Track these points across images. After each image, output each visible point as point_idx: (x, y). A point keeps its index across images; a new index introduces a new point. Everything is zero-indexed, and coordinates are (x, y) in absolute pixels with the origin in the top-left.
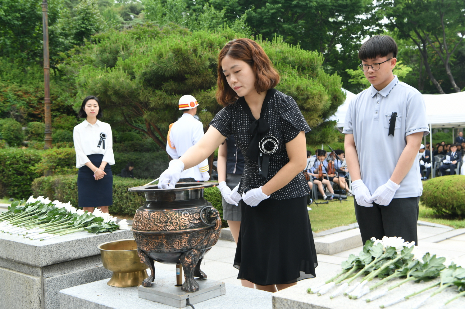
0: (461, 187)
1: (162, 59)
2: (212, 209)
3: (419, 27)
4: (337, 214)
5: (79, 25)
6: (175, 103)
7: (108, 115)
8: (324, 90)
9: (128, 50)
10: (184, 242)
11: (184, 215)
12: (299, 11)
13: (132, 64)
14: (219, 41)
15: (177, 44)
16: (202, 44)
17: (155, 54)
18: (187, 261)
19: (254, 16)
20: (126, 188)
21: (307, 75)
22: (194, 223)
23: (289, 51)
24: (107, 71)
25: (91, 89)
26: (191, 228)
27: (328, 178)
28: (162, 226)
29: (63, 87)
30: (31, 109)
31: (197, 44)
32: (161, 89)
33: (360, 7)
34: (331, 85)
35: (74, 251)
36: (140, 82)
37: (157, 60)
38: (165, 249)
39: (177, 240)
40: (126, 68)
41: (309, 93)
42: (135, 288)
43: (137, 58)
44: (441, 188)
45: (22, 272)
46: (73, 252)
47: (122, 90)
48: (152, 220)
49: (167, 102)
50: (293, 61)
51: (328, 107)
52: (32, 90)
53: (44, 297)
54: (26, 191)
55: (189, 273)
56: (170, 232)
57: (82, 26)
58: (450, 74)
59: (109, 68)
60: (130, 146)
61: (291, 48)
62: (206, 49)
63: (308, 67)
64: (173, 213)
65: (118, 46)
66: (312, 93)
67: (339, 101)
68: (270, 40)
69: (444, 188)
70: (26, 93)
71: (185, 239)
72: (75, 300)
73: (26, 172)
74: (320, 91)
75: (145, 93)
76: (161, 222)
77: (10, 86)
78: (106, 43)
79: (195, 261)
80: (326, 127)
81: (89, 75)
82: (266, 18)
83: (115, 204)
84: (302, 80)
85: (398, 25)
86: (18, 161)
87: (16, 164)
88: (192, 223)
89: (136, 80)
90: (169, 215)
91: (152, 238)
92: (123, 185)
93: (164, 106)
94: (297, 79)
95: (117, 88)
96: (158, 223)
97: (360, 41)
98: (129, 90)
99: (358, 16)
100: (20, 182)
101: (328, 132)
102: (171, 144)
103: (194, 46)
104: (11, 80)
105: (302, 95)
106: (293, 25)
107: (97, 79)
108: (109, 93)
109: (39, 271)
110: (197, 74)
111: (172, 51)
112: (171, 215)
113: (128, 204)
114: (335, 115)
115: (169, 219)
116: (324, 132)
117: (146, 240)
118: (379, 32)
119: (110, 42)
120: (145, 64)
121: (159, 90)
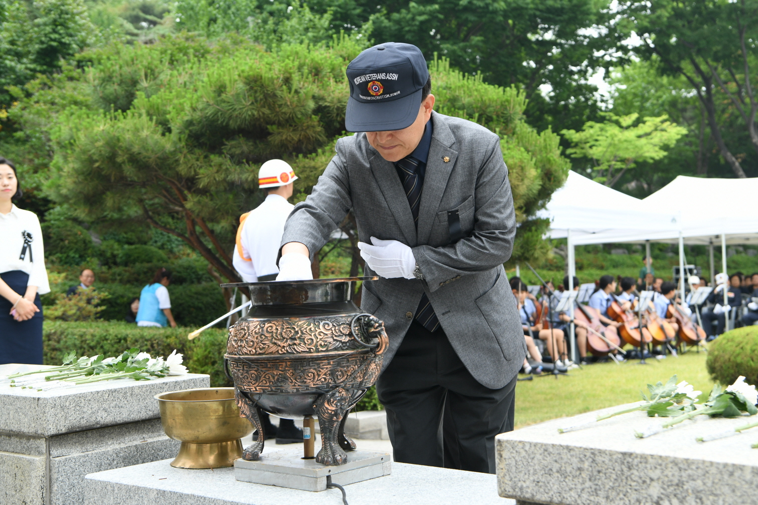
1: (223, 96)
2: (371, 318)
3: (699, 52)
4: (551, 399)
5: (46, 35)
6: (247, 180)
7: (114, 202)
8: (528, 158)
9: (155, 78)
10: (324, 373)
11: (324, 326)
12: (472, 18)
13: (164, 105)
14: (331, 64)
15: (253, 67)
16: (300, 68)
17: (211, 86)
18: (327, 409)
19: (385, 27)
20: (149, 343)
22: (341, 341)
23: (463, 86)
24: (115, 118)
25: (84, 152)
26: (336, 349)
27: (531, 333)
28: (285, 345)
31: (290, 68)
32: (220, 153)
33: (587, 13)
34: (541, 151)
35: (105, 410)
36: (180, 139)
37: (215, 98)
38: (290, 387)
39: (312, 370)
40: (151, 112)
43: (174, 93)
44: (748, 347)
46: (103, 412)
47: (145, 154)
48: (267, 335)
49: (233, 177)
50: (470, 105)
51: (535, 192)
53: (51, 493)
55: (330, 431)
56: (299, 355)
57: (53, 36)
60: (145, 273)
61: (465, 82)
62: (307, 78)
63: (498, 116)
64: (304, 324)
65: (135, 71)
67: (555, 181)
69: (754, 348)
71: (326, 368)
74: (521, 161)
75: (189, 160)
76: (284, 338)
79: (341, 408)
80: (530, 230)
81: (81, 124)
82: (409, 31)
85: (658, 48)
88: (337, 341)
89: (172, 135)
90: (298, 326)
91: (266, 367)
93: (225, 184)
95: (136, 149)
96: (279, 340)
97: (586, 79)
98: (159, 155)
99: (582, 32)
102: (244, 252)
103: (286, 71)
106: (462, 44)
107: (95, 131)
108: (119, 160)
109: (42, 444)
110: (291, 125)
111: (244, 80)
112: (301, 327)
114: (546, 209)
115: (297, 333)
116: (528, 238)
117: (256, 371)
118: (622, 62)
119: (121, 62)
120: (189, 105)
121: (217, 155)
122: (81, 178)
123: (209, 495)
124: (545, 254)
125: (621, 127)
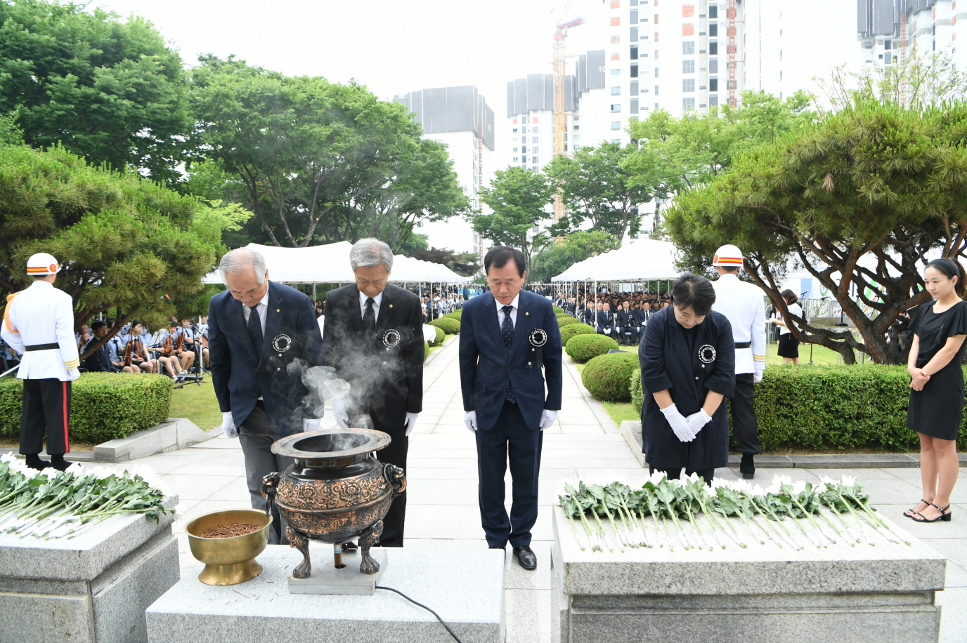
18: (373, 535)
19: (28, 115)
26: (381, 495)
28: (351, 500)
46: (123, 547)
48: (335, 494)
56: (360, 506)
58: (285, 222)
62: (41, 179)
64: (360, 481)
72: (187, 618)
76: (349, 495)
82: (48, 121)
91: (336, 517)
94: (175, 231)
96: (345, 496)
99: (172, 137)
102: (11, 325)
103: (23, 173)
105: (183, 253)
106: (92, 136)
112: (358, 484)
118: (200, 160)
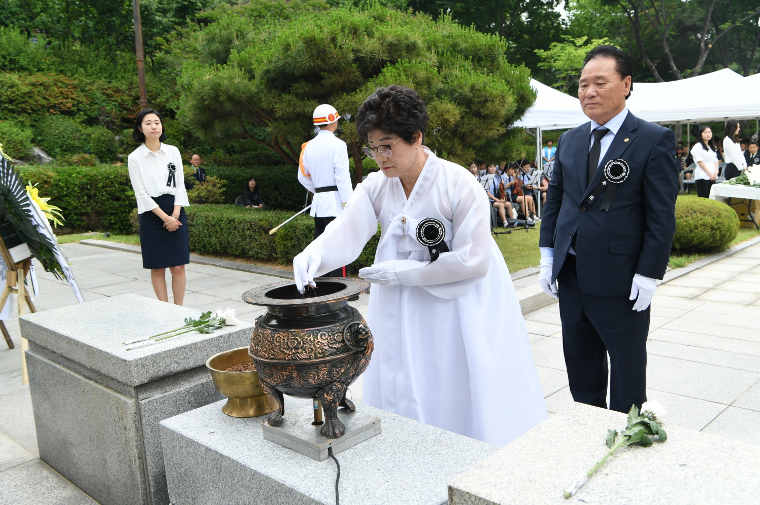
0: (682, 214)
1: (289, 53)
2: (360, 326)
7: (221, 126)
8: (508, 89)
9: (244, 38)
10: (323, 373)
11: (321, 337)
13: (250, 58)
14: (366, 24)
15: (309, 31)
16: (343, 29)
17: (281, 45)
18: (327, 398)
21: (485, 69)
22: (335, 348)
23: (461, 36)
24: (217, 69)
25: (198, 94)
26: (331, 355)
28: (291, 353)
29: (164, 82)
30: (125, 112)
31: (336, 30)
32: (289, 93)
34: (517, 81)
35: (176, 362)
36: (261, 83)
37: (283, 54)
38: (296, 383)
39: (313, 372)
40: (242, 63)
41: (488, 94)
42: (259, 419)
43: (257, 49)
45: (111, 388)
46: (175, 364)
47: (237, 94)
48: (277, 344)
49: (299, 109)
50: (466, 49)
51: (512, 111)
52: (124, 87)
53: (141, 424)
54: (126, 220)
55: (331, 411)
56: (301, 361)
58: (669, 53)
59: (219, 65)
60: (253, 158)
61: (463, 31)
62: (348, 36)
63: (486, 56)
64: (305, 335)
65: (230, 33)
66: (491, 94)
68: (435, 18)
70: (117, 91)
71: (324, 370)
72: (179, 437)
73: (123, 196)
74: (503, 92)
75: (268, 98)
76: (290, 348)
77: (96, 83)
78: (214, 29)
79: (338, 397)
80: (509, 138)
81: (194, 74)
83: (236, 244)
84: (478, 76)
86: (112, 183)
87: (111, 187)
88: (332, 348)
89: (256, 80)
90: (300, 337)
91: (277, 369)
92: (244, 220)
93: (294, 115)
94: (473, 75)
95: (232, 91)
96: (285, 349)
98: (247, 95)
100: (117, 209)
101: (512, 144)
102: (305, 170)
103: (332, 33)
104: (97, 74)
105: (478, 97)
107: (204, 79)
108: (221, 99)
109: (133, 393)
110: (337, 72)
111: (303, 41)
112: (302, 338)
113: (252, 245)
114: (521, 120)
115: (299, 343)
116: (507, 144)
117: (270, 370)
119: (220, 27)
120: (266, 59)
121: (287, 94)
122: (198, 111)
123: (240, 461)
124: (519, 155)
125: (576, 46)
